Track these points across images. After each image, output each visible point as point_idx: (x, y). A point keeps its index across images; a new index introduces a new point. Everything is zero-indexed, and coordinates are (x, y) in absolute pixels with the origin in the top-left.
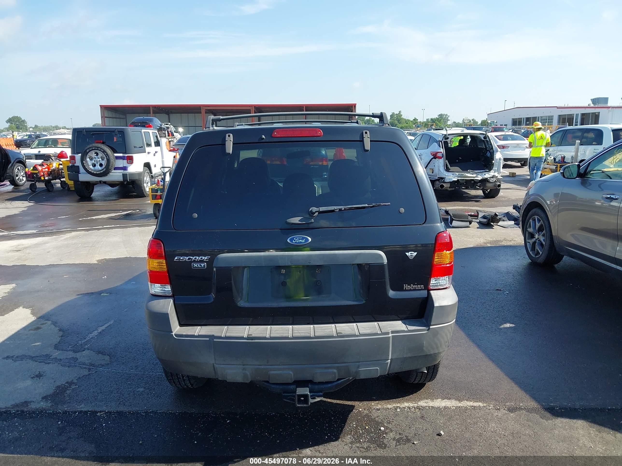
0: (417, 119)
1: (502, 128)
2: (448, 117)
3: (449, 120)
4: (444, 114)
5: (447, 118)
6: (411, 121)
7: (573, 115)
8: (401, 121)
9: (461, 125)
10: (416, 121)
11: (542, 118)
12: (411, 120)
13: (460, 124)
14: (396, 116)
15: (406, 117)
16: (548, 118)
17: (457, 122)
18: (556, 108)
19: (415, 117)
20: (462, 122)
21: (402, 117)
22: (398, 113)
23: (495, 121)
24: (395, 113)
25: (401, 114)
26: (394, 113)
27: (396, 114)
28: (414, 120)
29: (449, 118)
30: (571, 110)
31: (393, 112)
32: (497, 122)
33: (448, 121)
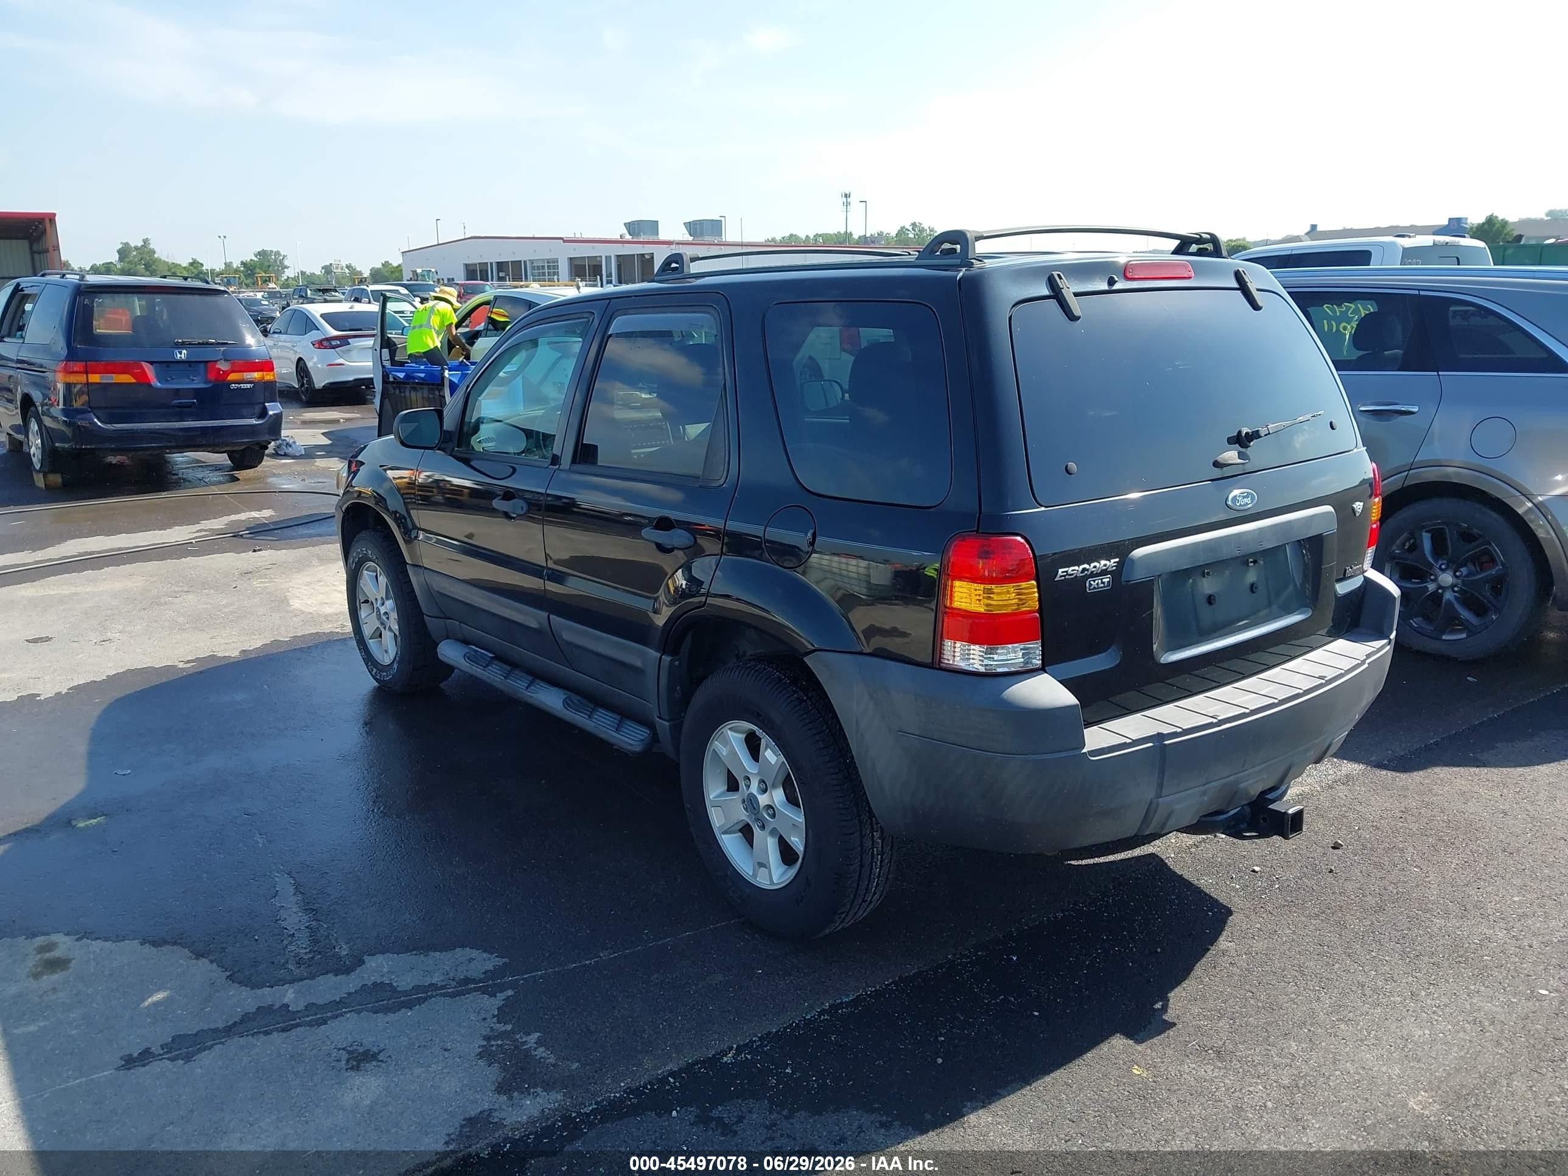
0: (201, 262)
1: (481, 286)
2: (281, 258)
3: (288, 267)
4: (271, 251)
5: (281, 262)
6: (185, 268)
7: (598, 259)
8: (154, 267)
9: (320, 280)
10: (199, 268)
11: (532, 263)
12: (184, 265)
13: (318, 277)
14: (135, 253)
15: (168, 256)
16: (546, 265)
17: (308, 273)
18: (561, 241)
19: (194, 258)
20: (320, 273)
21: (156, 256)
22: (140, 244)
23: (433, 270)
24: (133, 246)
25: (151, 246)
26: (127, 244)
27: (136, 248)
28: (191, 264)
29: (286, 263)
30: (594, 248)
31: (124, 242)
32: (437, 273)
33: (286, 270)
